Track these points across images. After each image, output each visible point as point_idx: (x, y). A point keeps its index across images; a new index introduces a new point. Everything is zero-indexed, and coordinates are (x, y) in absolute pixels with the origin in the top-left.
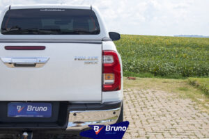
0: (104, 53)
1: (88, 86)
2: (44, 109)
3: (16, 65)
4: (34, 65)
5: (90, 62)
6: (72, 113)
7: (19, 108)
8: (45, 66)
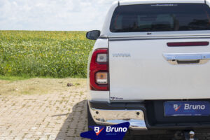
2: (202, 107)
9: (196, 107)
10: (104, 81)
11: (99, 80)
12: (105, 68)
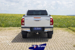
0: (51, 19)
1: (47, 24)
2: (40, 28)
3: (36, 21)
4: (39, 21)
5: (48, 20)
6: (45, 29)
7: (36, 28)
8: (41, 21)
9: (39, 28)
10: (24, 24)
11: (23, 24)
12: (24, 21)
